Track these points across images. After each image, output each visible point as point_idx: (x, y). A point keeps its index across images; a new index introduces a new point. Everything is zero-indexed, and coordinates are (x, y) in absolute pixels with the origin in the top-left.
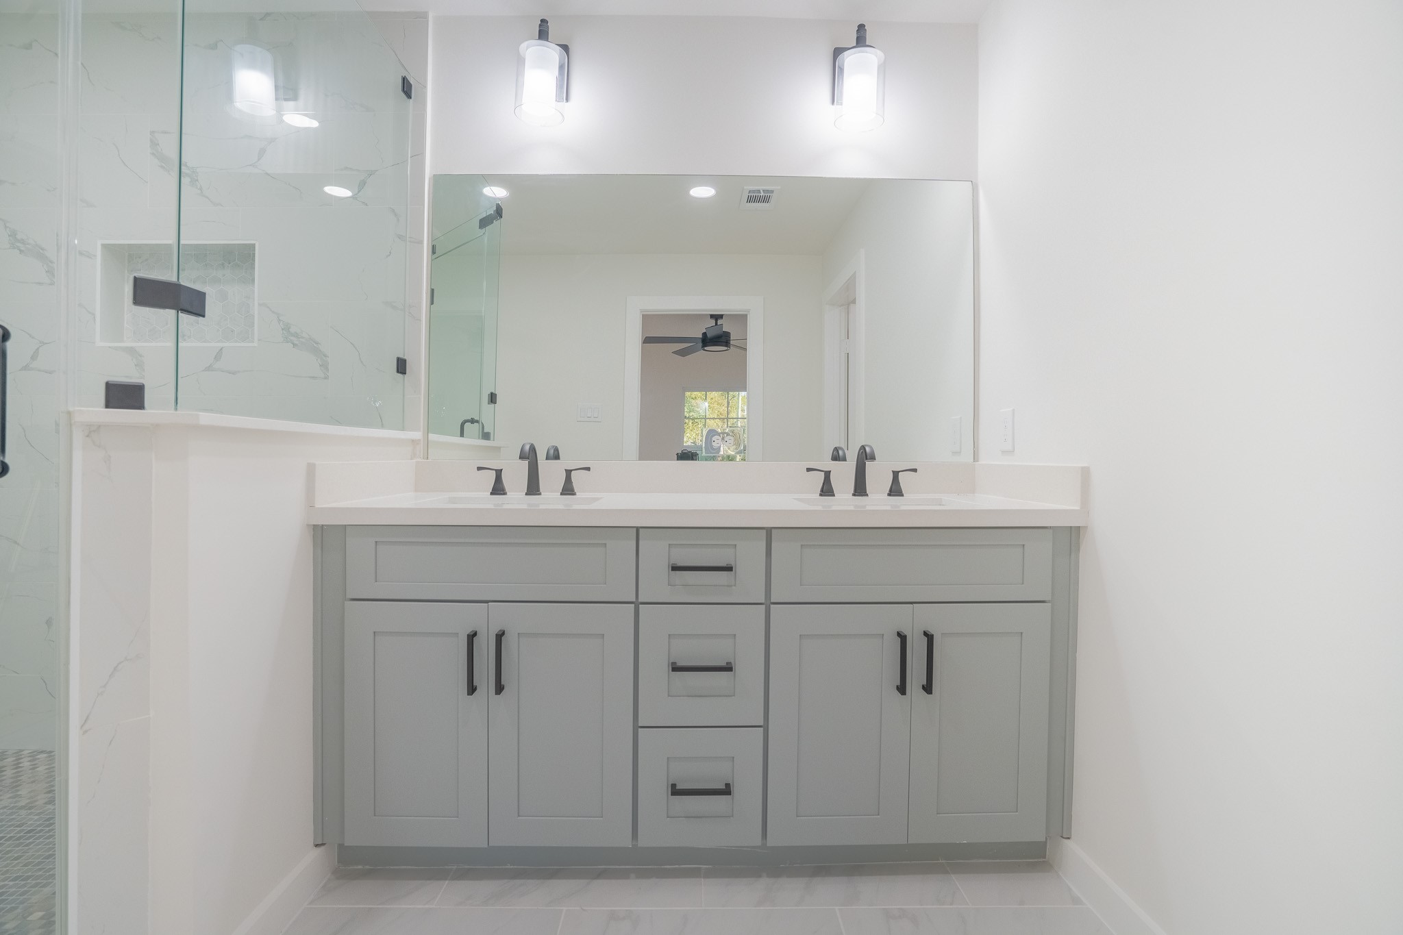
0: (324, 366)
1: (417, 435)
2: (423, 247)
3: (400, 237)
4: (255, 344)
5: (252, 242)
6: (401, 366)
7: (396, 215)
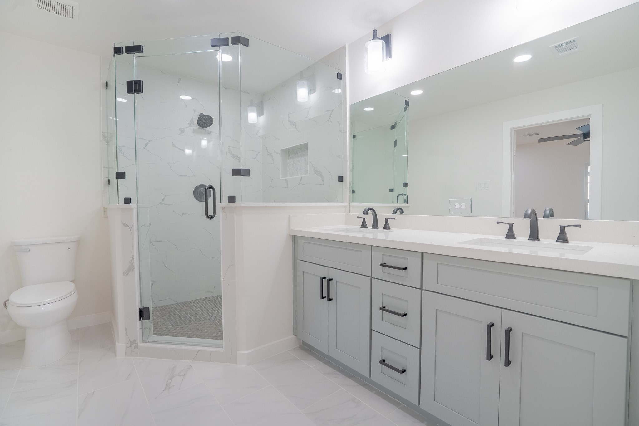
0: (323, 180)
1: (346, 204)
2: (347, 133)
3: (340, 131)
4: (308, 175)
5: (307, 142)
6: (341, 179)
7: (339, 124)
